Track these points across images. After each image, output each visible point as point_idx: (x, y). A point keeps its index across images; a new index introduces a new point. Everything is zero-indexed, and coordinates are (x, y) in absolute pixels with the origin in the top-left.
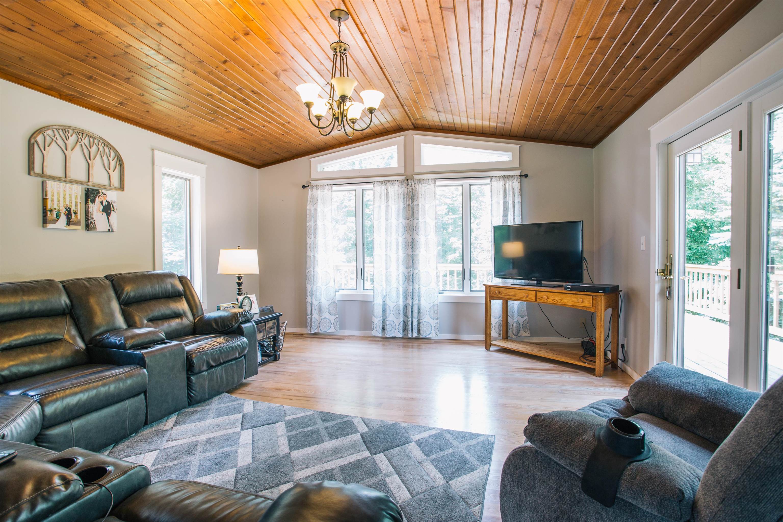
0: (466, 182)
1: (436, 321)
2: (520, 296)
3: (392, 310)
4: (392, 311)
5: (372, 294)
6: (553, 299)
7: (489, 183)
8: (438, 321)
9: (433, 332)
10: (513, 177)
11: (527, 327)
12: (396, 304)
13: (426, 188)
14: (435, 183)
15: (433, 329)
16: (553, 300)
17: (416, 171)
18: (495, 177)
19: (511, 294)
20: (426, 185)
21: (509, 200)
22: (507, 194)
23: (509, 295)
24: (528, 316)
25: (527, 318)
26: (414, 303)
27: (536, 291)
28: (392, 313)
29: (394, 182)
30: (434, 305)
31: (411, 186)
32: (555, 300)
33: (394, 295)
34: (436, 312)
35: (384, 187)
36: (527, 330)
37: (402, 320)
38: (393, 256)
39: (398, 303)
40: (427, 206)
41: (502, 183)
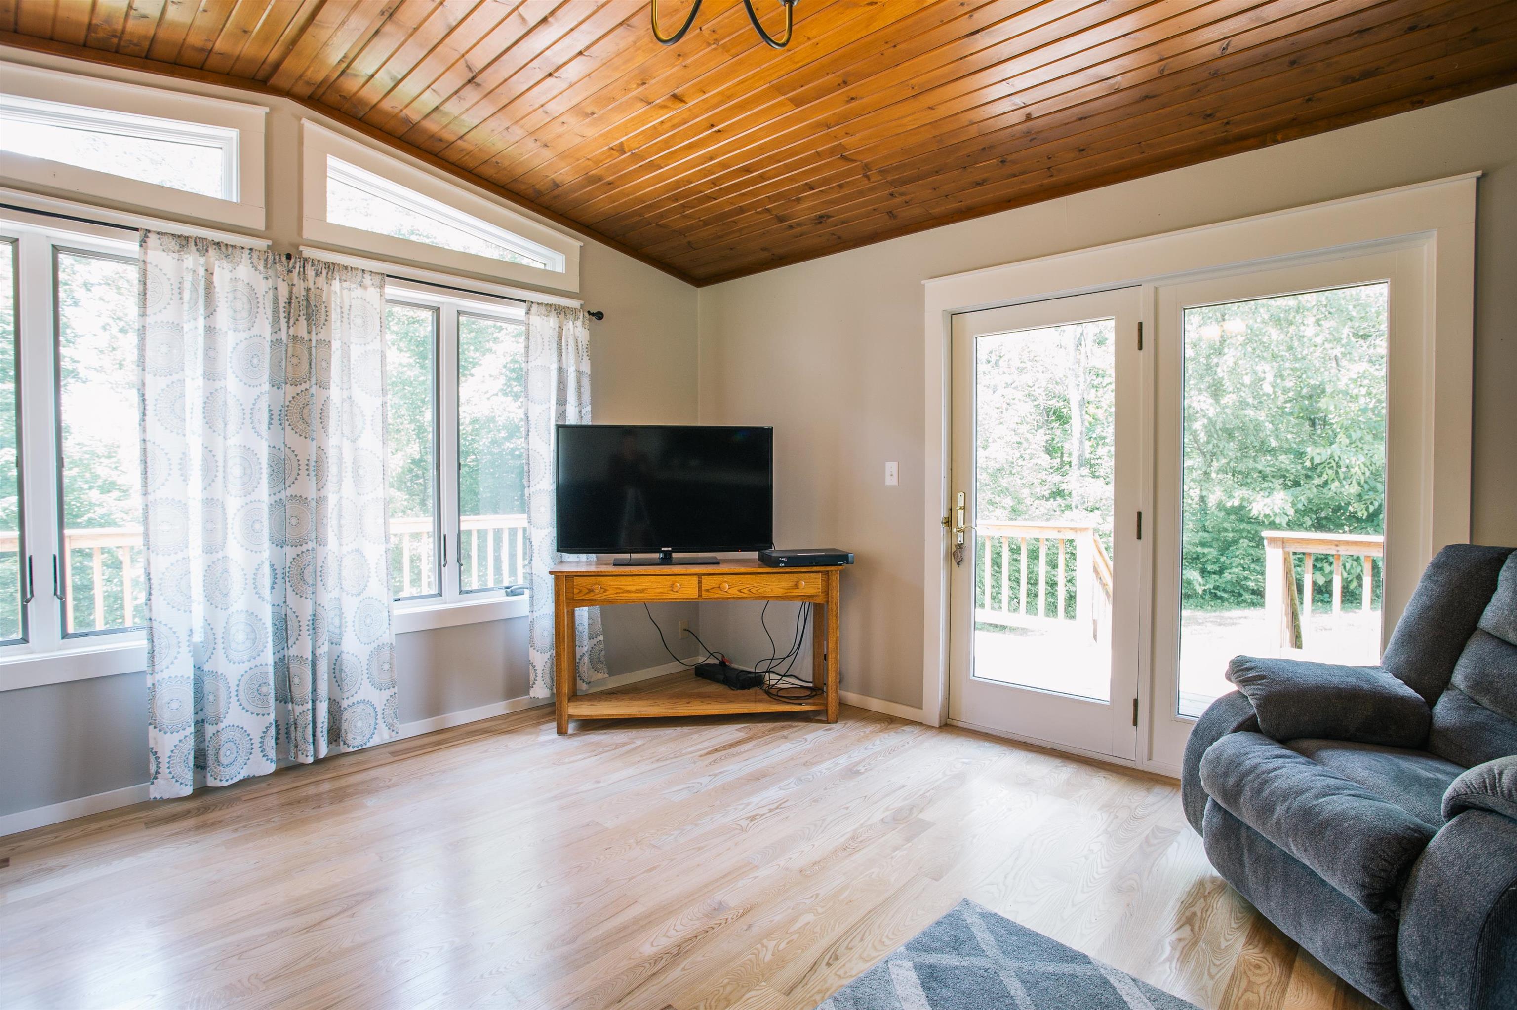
0: (448, 302)
1: (387, 694)
2: (658, 590)
3: (233, 689)
4: (233, 693)
5: (144, 643)
6: (740, 588)
7: (523, 318)
8: (396, 690)
9: (382, 725)
10: (574, 311)
11: (602, 659)
12: (247, 666)
13: (353, 294)
14: (382, 287)
15: (380, 717)
16: (740, 591)
17: (309, 233)
18: (538, 304)
19: (632, 588)
20: (353, 286)
21: (567, 365)
22: (564, 351)
23: (629, 592)
24: (605, 633)
25: (601, 638)
26: (319, 652)
27: (700, 576)
28: (234, 699)
29: (238, 252)
30: (379, 648)
31: (305, 279)
32: (745, 591)
33: (239, 636)
34: (386, 666)
35: (191, 260)
36: (599, 666)
37: (272, 717)
38: (234, 504)
39: (258, 661)
40: (356, 351)
41: (552, 322)
